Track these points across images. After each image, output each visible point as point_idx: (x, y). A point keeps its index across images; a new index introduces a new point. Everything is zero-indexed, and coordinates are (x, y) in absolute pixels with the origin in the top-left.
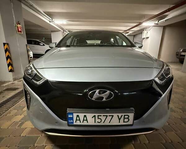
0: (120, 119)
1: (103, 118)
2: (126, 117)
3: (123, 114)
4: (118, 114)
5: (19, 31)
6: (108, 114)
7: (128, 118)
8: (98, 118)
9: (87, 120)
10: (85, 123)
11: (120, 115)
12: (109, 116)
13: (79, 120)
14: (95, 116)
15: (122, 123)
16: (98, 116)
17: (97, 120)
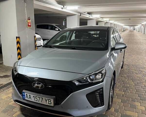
0: (46, 101)
1: (38, 99)
2: (49, 100)
3: (48, 99)
4: (45, 98)
6: (40, 97)
7: (50, 102)
8: (36, 98)
9: (31, 98)
10: (30, 100)
12: (41, 98)
13: (27, 97)
14: (34, 96)
15: (48, 104)
16: (36, 97)
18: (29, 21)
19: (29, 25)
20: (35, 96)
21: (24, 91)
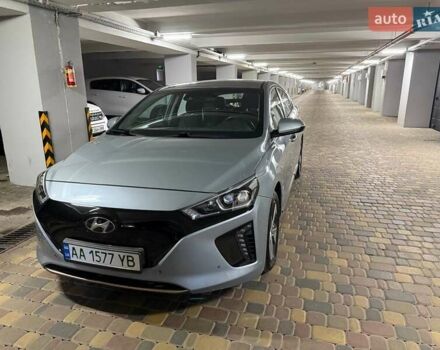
0: (122, 261)
1: (103, 256)
2: (130, 256)
3: (126, 255)
4: (120, 254)
5: (69, 83)
6: (107, 252)
7: (132, 261)
8: (97, 256)
9: (84, 256)
10: (82, 260)
11: (122, 255)
12: (109, 254)
13: (76, 254)
14: (92, 252)
15: (125, 267)
16: (96, 252)
17: (96, 258)
18: (69, 71)
19: (71, 80)
20: (94, 251)
21: (66, 241)
